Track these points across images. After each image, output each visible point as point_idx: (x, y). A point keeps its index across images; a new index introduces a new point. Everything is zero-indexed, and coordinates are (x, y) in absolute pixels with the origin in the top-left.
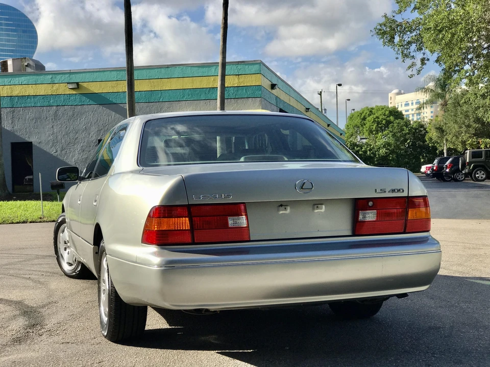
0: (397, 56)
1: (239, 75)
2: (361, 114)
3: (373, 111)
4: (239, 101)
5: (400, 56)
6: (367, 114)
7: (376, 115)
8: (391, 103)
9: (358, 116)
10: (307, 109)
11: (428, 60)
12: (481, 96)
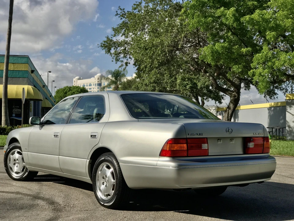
0: (112, 60)
1: (14, 63)
2: (64, 90)
3: (71, 89)
4: (14, 79)
5: (114, 60)
6: (68, 91)
7: (73, 91)
8: (75, 84)
9: (62, 91)
10: (43, 86)
11: (129, 63)
12: (145, 84)
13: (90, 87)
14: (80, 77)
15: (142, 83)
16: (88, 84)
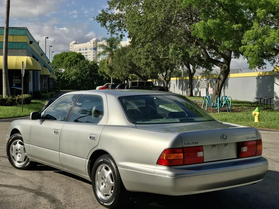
0: (108, 32)
1: (13, 35)
2: (61, 56)
3: (68, 54)
4: (13, 50)
5: (110, 33)
6: (65, 56)
7: (70, 57)
8: (71, 48)
9: (60, 57)
10: (41, 54)
11: (124, 36)
13: (86, 51)
14: (76, 42)
15: (136, 52)
16: (84, 49)
